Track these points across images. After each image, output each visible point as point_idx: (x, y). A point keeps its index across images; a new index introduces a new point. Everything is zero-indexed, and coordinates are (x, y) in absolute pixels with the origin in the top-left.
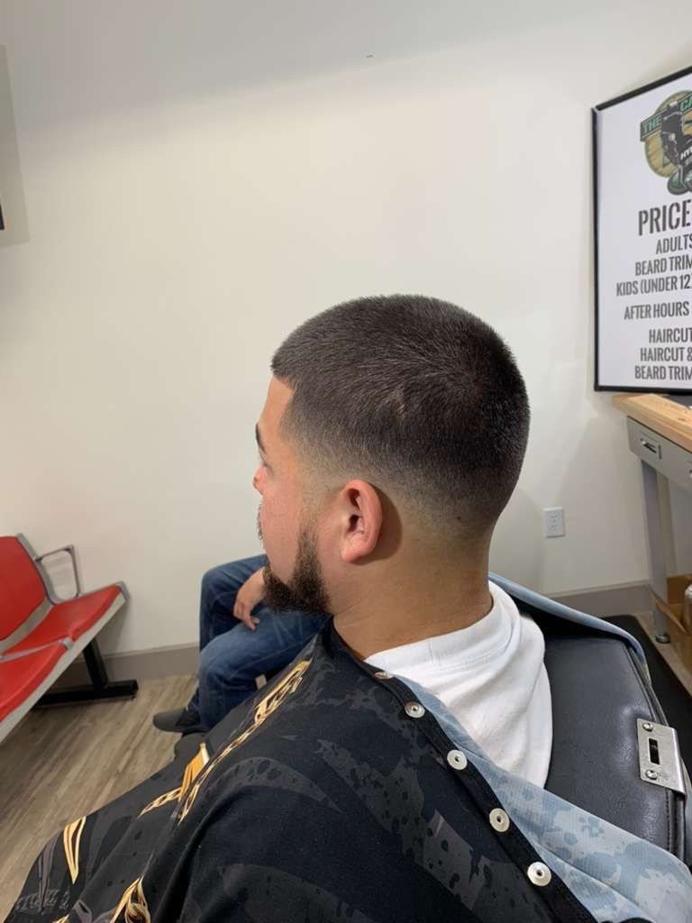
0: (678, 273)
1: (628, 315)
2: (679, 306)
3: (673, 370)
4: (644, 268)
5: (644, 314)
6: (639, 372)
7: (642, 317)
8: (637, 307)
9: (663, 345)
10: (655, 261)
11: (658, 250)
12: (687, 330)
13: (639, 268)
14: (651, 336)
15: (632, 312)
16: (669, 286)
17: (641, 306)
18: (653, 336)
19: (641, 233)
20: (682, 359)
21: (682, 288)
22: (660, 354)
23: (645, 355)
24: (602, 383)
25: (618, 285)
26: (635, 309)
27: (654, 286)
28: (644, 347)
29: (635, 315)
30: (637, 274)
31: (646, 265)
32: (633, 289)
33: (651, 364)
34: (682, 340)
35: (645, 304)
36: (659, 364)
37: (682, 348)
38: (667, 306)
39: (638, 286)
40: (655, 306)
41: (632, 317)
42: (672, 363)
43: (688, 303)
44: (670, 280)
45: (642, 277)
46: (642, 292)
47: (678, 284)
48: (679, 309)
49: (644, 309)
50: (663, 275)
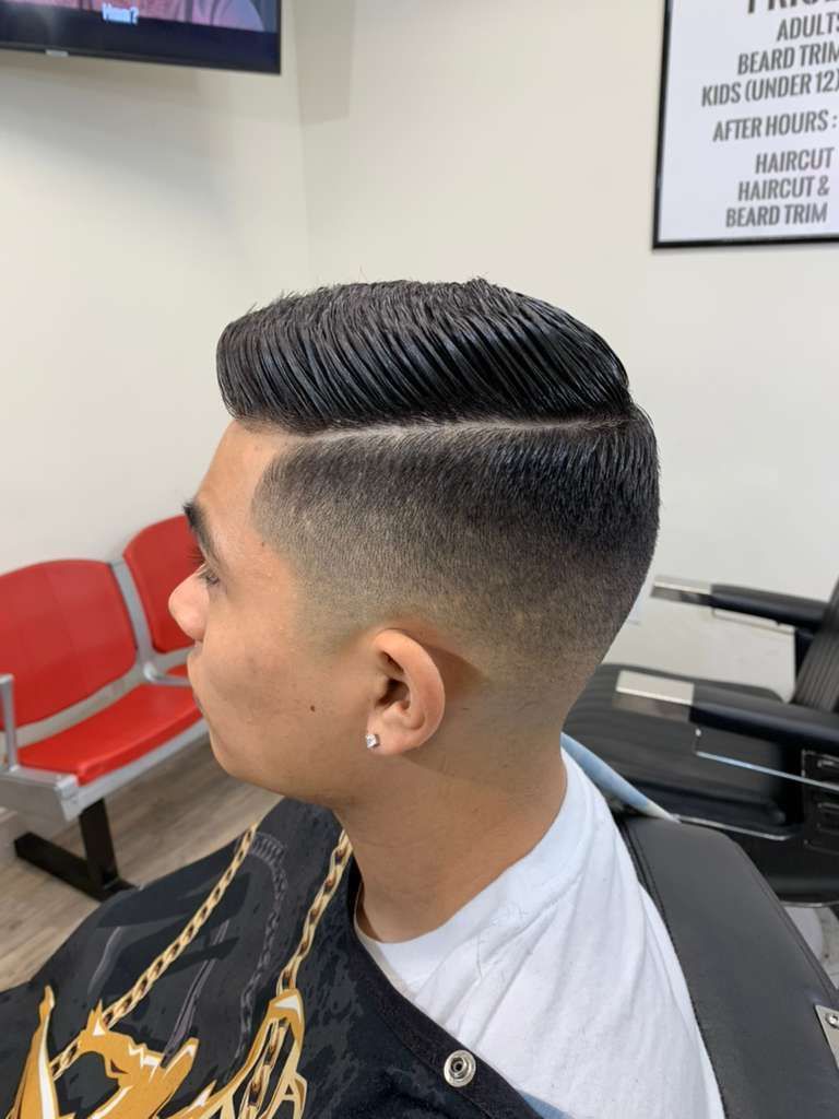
0: (814, 70)
1: (720, 133)
2: (811, 117)
3: (792, 211)
4: (753, 62)
5: (748, 132)
6: (733, 217)
7: (744, 136)
8: (738, 122)
9: (779, 176)
10: (774, 53)
11: (780, 35)
12: (821, 152)
13: (745, 63)
14: (758, 163)
15: (728, 130)
16: (797, 89)
17: (745, 121)
18: (762, 163)
19: (751, 9)
20: (809, 193)
21: (819, 89)
22: (772, 188)
23: (744, 191)
24: (664, 237)
25: (704, 90)
26: (733, 126)
27: (770, 89)
28: (745, 180)
29: (732, 134)
30: (740, 72)
31: (758, 59)
32: (732, 94)
33: (756, 204)
34: (813, 166)
35: (752, 116)
36: (768, 203)
37: (810, 179)
38: (791, 119)
39: (742, 91)
40: (769, 119)
41: (727, 137)
42: (791, 200)
43: (827, 113)
44: (798, 81)
45: (748, 76)
46: (747, 99)
47: (813, 85)
48: (813, 121)
49: (749, 124)
50: (789, 73)
